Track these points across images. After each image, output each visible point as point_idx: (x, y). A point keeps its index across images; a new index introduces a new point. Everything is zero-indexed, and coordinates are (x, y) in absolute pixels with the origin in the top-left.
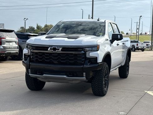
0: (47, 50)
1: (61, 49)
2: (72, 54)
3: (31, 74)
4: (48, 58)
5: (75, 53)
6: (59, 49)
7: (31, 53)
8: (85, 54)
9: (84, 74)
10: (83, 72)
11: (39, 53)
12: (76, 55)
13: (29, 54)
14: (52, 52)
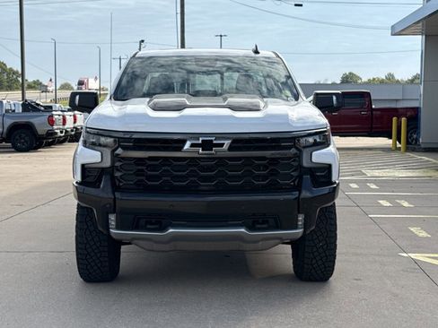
0: (180, 149)
1: (227, 143)
2: (263, 158)
3: (117, 228)
4: (184, 173)
5: (273, 154)
6: (222, 145)
7: (113, 161)
8: (299, 157)
9: (301, 218)
10: (299, 213)
11: (150, 158)
12: (274, 161)
13: (107, 163)
14: (196, 155)
